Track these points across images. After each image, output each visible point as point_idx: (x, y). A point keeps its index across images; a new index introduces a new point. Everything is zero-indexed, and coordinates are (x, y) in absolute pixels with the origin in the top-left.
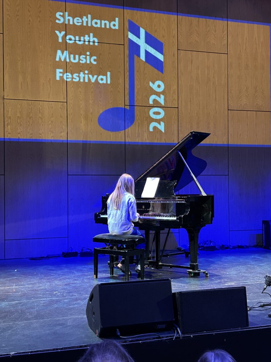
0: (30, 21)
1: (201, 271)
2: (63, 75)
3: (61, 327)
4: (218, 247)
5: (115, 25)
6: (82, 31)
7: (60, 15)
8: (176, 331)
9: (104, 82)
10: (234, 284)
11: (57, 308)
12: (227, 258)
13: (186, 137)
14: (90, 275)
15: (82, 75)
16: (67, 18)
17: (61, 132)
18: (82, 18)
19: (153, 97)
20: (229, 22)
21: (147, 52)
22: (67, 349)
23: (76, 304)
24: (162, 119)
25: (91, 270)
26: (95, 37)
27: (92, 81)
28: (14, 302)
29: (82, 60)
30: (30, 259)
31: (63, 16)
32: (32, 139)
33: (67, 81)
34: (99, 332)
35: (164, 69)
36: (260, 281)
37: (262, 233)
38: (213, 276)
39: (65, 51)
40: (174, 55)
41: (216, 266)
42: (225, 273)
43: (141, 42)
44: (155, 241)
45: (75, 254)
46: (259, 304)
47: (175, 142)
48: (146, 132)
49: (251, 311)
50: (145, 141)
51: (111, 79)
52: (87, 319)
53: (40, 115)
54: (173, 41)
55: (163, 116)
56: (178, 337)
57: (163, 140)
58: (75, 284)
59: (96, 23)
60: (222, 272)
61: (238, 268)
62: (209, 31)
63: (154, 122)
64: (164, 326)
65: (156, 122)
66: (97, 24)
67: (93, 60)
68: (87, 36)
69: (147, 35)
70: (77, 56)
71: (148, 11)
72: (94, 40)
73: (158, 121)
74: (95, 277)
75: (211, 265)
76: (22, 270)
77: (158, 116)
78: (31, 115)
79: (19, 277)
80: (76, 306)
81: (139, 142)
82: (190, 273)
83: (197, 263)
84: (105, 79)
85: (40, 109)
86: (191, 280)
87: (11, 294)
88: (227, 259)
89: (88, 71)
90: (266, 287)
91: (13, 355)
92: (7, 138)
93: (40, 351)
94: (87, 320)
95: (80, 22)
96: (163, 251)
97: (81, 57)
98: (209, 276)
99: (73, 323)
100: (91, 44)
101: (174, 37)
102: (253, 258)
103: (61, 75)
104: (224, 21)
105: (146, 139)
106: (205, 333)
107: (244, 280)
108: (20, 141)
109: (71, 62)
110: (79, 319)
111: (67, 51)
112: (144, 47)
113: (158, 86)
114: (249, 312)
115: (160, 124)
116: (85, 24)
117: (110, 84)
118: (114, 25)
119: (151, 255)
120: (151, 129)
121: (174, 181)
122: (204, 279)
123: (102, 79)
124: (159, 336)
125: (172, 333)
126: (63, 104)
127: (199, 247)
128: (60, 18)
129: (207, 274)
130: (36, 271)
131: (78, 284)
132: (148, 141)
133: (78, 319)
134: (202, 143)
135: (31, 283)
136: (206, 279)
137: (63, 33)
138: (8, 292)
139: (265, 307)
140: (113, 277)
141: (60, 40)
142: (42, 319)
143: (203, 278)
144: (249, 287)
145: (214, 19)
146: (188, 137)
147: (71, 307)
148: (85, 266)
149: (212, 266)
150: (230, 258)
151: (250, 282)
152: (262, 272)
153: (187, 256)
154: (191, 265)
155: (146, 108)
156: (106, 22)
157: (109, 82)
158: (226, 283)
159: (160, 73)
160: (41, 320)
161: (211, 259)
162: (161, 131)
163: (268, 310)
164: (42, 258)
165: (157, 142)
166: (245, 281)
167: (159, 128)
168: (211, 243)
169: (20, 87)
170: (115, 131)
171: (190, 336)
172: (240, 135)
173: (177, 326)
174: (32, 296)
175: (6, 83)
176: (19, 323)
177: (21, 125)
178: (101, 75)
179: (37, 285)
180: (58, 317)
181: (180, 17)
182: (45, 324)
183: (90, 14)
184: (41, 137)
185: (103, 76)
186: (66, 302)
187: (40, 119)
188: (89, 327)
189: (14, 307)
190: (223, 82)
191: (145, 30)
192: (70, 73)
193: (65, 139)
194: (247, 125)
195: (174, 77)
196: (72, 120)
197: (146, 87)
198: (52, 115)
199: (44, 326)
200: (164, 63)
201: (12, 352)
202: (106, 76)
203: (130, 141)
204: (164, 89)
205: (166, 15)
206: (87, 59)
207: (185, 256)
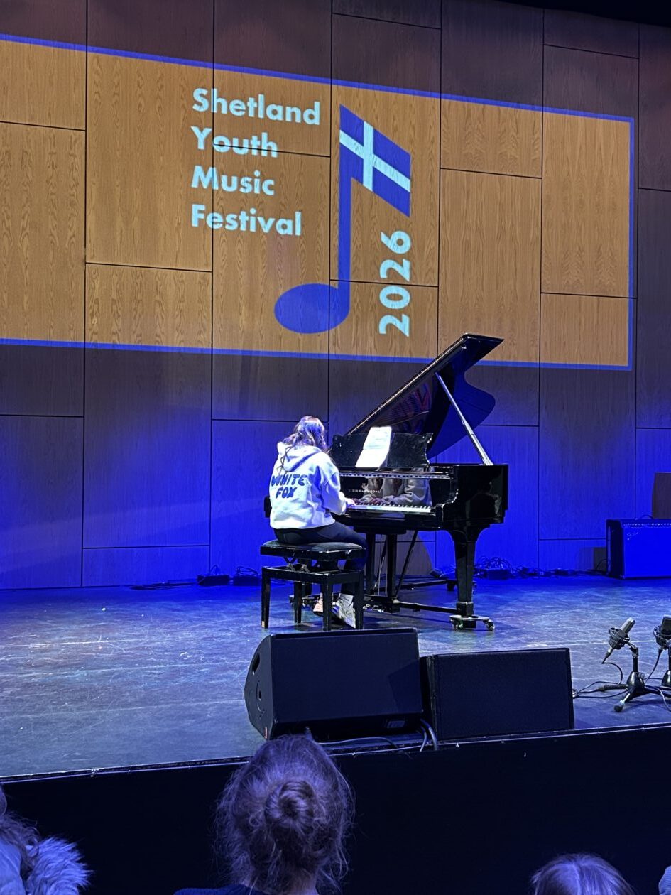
0: (140, 105)
1: (479, 619)
2: (206, 216)
3: (194, 720)
4: (514, 572)
5: (313, 116)
6: (246, 127)
7: (202, 95)
8: (425, 735)
9: (289, 232)
10: (546, 645)
11: (185, 684)
13: (453, 345)
14: (253, 622)
15: (243, 217)
16: (216, 102)
17: (200, 333)
18: (245, 101)
19: (387, 264)
20: (547, 114)
21: (376, 173)
23: (224, 677)
24: (405, 308)
25: (256, 612)
26: (271, 141)
27: (263, 229)
28: (100, 671)
29: (245, 188)
30: (133, 588)
31: (208, 97)
32: (141, 347)
33: (213, 229)
34: (270, 732)
35: (412, 207)
36: (599, 640)
37: (605, 546)
38: (502, 628)
39: (211, 168)
40: (431, 180)
41: (510, 609)
42: (527, 623)
43: (365, 151)
44: (386, 555)
45: (224, 580)
46: (597, 687)
47: (430, 357)
48: (371, 335)
49: (579, 698)
50: (369, 355)
51: (302, 226)
52: (245, 706)
53: (158, 298)
55: (407, 304)
56: (429, 746)
57: (406, 353)
58: (224, 638)
59: (275, 112)
60: (522, 622)
61: (556, 614)
62: (505, 131)
63: (389, 316)
64: (401, 724)
65: (391, 314)
66: (278, 113)
67: (267, 188)
68: (255, 138)
69: (378, 138)
70: (234, 179)
71: (380, 90)
72: (269, 147)
73: (398, 314)
74: (263, 626)
75: (500, 608)
76: (116, 609)
77: (397, 302)
78: (139, 297)
79: (111, 621)
80: (224, 681)
81: (358, 354)
82: (457, 621)
83: (471, 601)
84: (291, 227)
85: (157, 286)
86: (458, 636)
87: (94, 654)
88: (533, 596)
89: (257, 210)
90: (612, 651)
91: (95, 772)
92: (90, 343)
93: (152, 767)
94: (246, 709)
95: (242, 110)
96: (401, 578)
97: (244, 180)
98: (496, 628)
99: (218, 715)
100: (264, 154)
101: (432, 142)
102: (586, 595)
103: (202, 216)
104: (536, 112)
105: (371, 349)
106: (485, 739)
107: (566, 638)
108: (117, 349)
109: (223, 190)
110: (229, 707)
111: (214, 168)
112: (371, 161)
113: (398, 241)
114: (574, 701)
115: (400, 319)
116: (251, 114)
117: (301, 237)
118: (311, 117)
119: (377, 585)
120: (382, 330)
121: (428, 434)
122: (484, 635)
123: (284, 227)
124: (391, 744)
125: (417, 739)
126: (204, 276)
127: (477, 571)
128: (202, 100)
129: (491, 624)
130: (146, 611)
131: (228, 638)
132: (375, 354)
133: (227, 707)
134: (485, 358)
135: (134, 635)
136: (489, 635)
137: (208, 131)
138: (88, 652)
139: (608, 691)
140: (299, 626)
141: (201, 146)
142: (155, 705)
143: (482, 632)
144: (576, 651)
145: (516, 107)
146: (458, 346)
147: (213, 682)
148: (245, 604)
150: (539, 595)
151: (578, 642)
152: (603, 622)
153: (450, 588)
154: (458, 606)
155: (374, 288)
156: (296, 110)
157: (298, 233)
158: (529, 644)
159: (403, 215)
160: (152, 707)
161: (499, 596)
162: (401, 334)
163: (614, 698)
164: (156, 587)
165: (393, 356)
166: (569, 639)
167: (399, 327)
168: (500, 564)
169: (118, 239)
170: (310, 332)
171: (455, 745)
172: (565, 344)
173: (428, 725)
174: (136, 660)
175: (90, 231)
176: (110, 711)
177: (119, 317)
178: (283, 218)
179: (147, 639)
180: (188, 702)
181: (446, 102)
182: (162, 714)
183: (262, 93)
184: (157, 341)
185: (287, 219)
186: (203, 672)
187: (157, 305)
188: (250, 723)
189: (100, 680)
190: (531, 236)
191: (374, 127)
192: (220, 214)
193: (208, 347)
194: (580, 324)
195: (431, 224)
196: (222, 308)
197: (375, 244)
198: (183, 296)
199: (160, 719)
200: (411, 195)
201: (95, 767)
202: (294, 219)
203: (339, 352)
204: (411, 249)
205: (418, 97)
206: (255, 184)
207: (446, 588)
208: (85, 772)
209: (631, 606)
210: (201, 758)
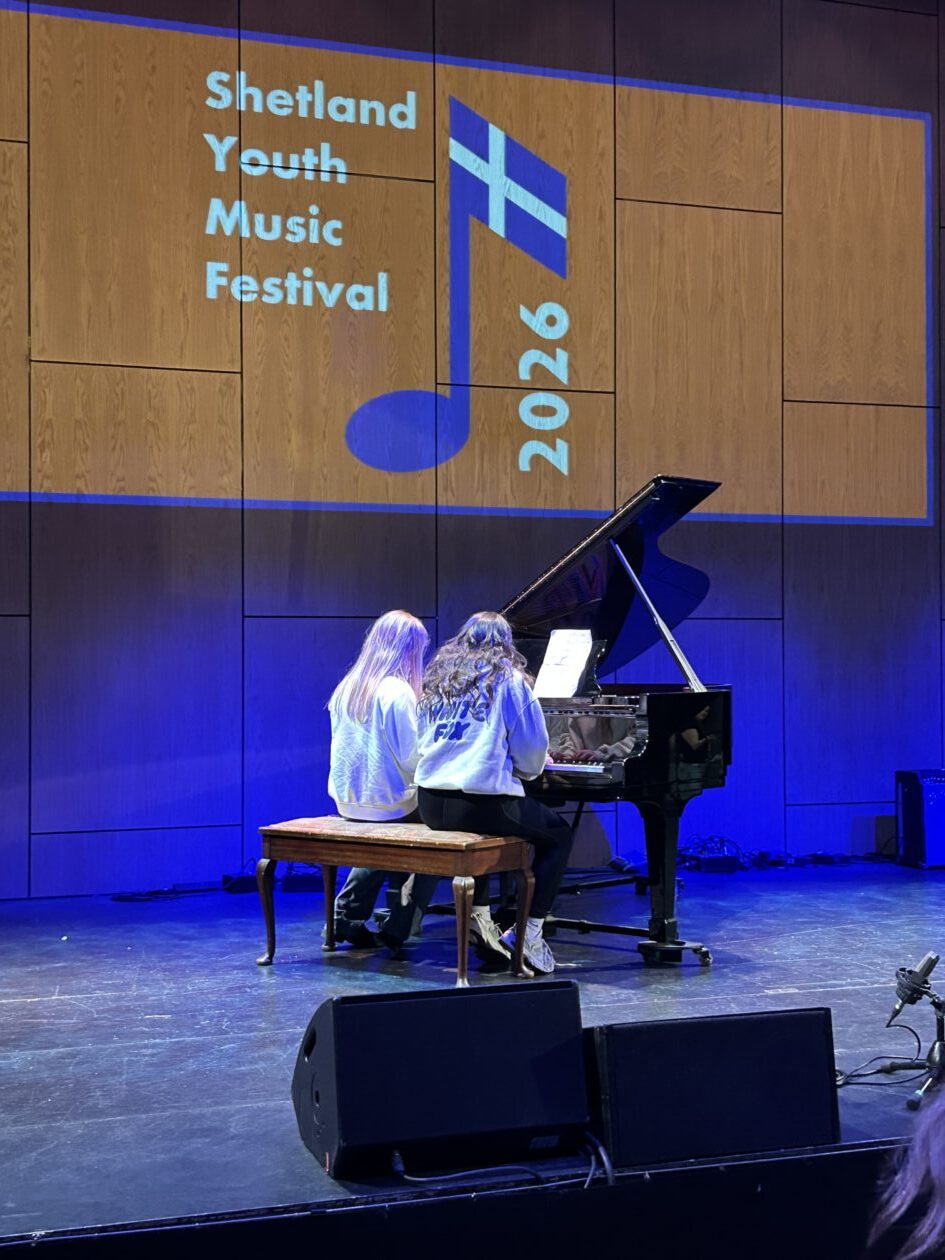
0: (118, 100)
1: (686, 946)
2: (230, 282)
3: (207, 1140)
4: (746, 859)
5: (406, 114)
6: (294, 133)
7: (220, 82)
8: (593, 1158)
9: (368, 305)
10: (797, 991)
11: (195, 1073)
12: (778, 898)
13: (638, 494)
15: (292, 281)
16: (244, 92)
17: (221, 474)
18: (293, 91)
19: (531, 357)
20: (789, 109)
21: (510, 206)
22: (223, 1219)
23: (261, 1058)
24: (560, 429)
26: (336, 157)
27: (325, 301)
28: (53, 1052)
29: (294, 233)
30: (114, 899)
31: (231, 85)
32: (125, 498)
33: (241, 302)
34: (333, 1161)
35: (570, 262)
36: (884, 980)
37: (894, 814)
38: (725, 961)
39: (237, 203)
40: (601, 218)
41: (737, 925)
42: (766, 950)
43: (492, 172)
46: (878, 1065)
47: (603, 509)
48: (506, 473)
49: (849, 1087)
50: (502, 505)
51: (390, 296)
52: (294, 1113)
53: (151, 416)
54: (600, 172)
55: (563, 421)
56: (599, 1178)
57: (564, 502)
59: (342, 109)
60: (757, 949)
61: (811, 934)
62: (721, 136)
63: (535, 442)
64: (552, 1141)
65: (539, 439)
66: (346, 110)
67: (330, 233)
68: (309, 152)
69: (513, 151)
70: (276, 220)
71: (514, 71)
72: (334, 167)
73: (548, 437)
75: (719, 925)
76: (84, 938)
77: (548, 419)
78: (121, 416)
79: (75, 960)
80: (261, 1065)
81: (485, 505)
82: (649, 950)
83: (672, 916)
84: (371, 297)
85: (150, 397)
86: (652, 976)
87: (45, 1021)
88: (777, 902)
89: (314, 269)
90: (901, 1007)
91: (39, 1238)
92: (40, 493)
93: (133, 1226)
94: (295, 1118)
95: (288, 106)
97: (292, 222)
98: (714, 962)
99: (249, 1129)
100: (325, 177)
101: (602, 155)
102: (862, 898)
103: (223, 281)
104: (771, 104)
105: (506, 496)
106: (692, 1164)
107: (829, 977)
108: (82, 501)
109: (258, 238)
110: (268, 1113)
111: (243, 202)
112: (502, 190)
113: (548, 319)
114: (840, 1092)
115: (553, 447)
116: (303, 112)
117: (387, 313)
118: (402, 116)
120: (524, 465)
121: (598, 643)
122: (695, 974)
123: (360, 297)
124: (536, 1176)
125: (580, 1166)
126: (228, 379)
127: (684, 859)
128: (221, 90)
129: (706, 954)
130: (134, 941)
131: (269, 986)
132: (511, 504)
133: (264, 1114)
134: (695, 510)
135: (113, 985)
136: (703, 973)
137: (231, 141)
138: (35, 1016)
139: (897, 1072)
141: (220, 165)
142: (143, 1113)
143: (691, 969)
144: (845, 1001)
145: (739, 98)
146: (647, 496)
147: (243, 1068)
148: (299, 924)
149: (723, 927)
150: (786, 899)
151: (850, 984)
152: (890, 949)
153: (641, 891)
154: (652, 924)
155: (509, 395)
156: (376, 105)
157: (383, 307)
158: (767, 989)
159: (556, 276)
160: (139, 1116)
161: (721, 903)
162: (556, 471)
163: (907, 1084)
164: (155, 896)
165: (542, 507)
166: (835, 979)
167: (551, 460)
168: (723, 845)
169: (84, 321)
170: (404, 470)
171: (642, 1176)
172: (823, 482)
173: (597, 1142)
174: (114, 1031)
175: (37, 309)
176: (67, 1126)
177: (87, 449)
178: (357, 283)
179: (134, 991)
180: (200, 1106)
181: (623, 90)
182: (154, 1129)
183: (321, 79)
184: (153, 489)
185: (364, 284)
186: (227, 1050)
187: (150, 428)
188: (301, 1143)
189: (53, 1069)
190: (766, 307)
191: (505, 131)
192: (253, 276)
193: (235, 497)
194: (848, 450)
195: (602, 290)
196: (258, 432)
197: (510, 323)
198: (193, 414)
199: (153, 1137)
200: (568, 244)
201: (38, 1229)
202: (375, 285)
203: (453, 502)
204: (569, 331)
205: (577, 82)
206: (311, 228)
207: (634, 890)
208: (22, 1238)
209: (936, 917)
210: (215, 1210)
